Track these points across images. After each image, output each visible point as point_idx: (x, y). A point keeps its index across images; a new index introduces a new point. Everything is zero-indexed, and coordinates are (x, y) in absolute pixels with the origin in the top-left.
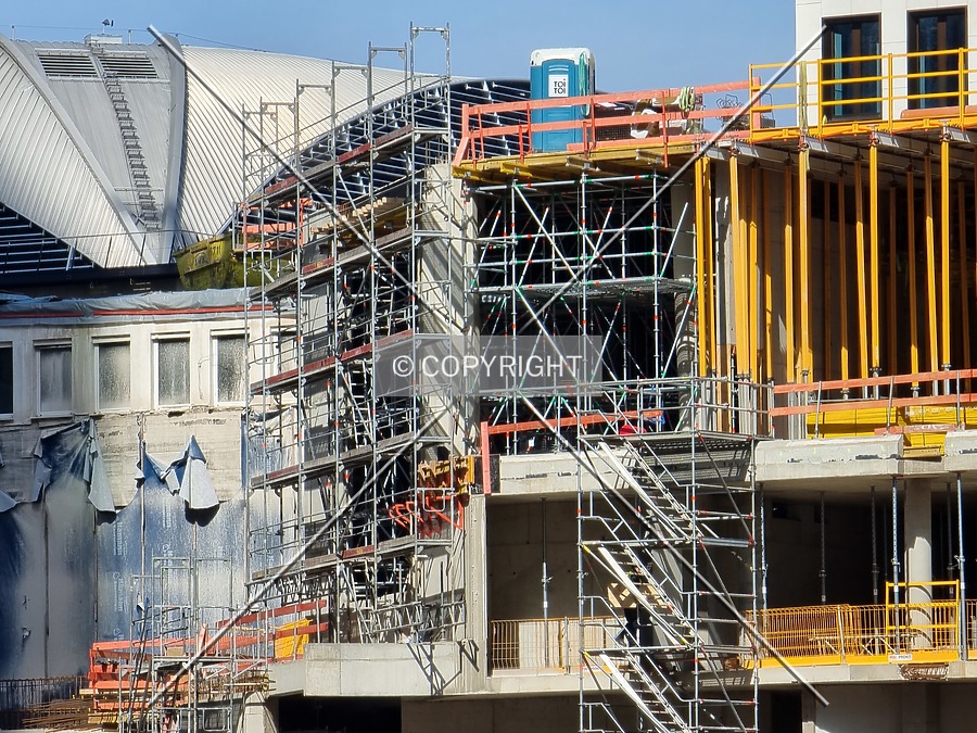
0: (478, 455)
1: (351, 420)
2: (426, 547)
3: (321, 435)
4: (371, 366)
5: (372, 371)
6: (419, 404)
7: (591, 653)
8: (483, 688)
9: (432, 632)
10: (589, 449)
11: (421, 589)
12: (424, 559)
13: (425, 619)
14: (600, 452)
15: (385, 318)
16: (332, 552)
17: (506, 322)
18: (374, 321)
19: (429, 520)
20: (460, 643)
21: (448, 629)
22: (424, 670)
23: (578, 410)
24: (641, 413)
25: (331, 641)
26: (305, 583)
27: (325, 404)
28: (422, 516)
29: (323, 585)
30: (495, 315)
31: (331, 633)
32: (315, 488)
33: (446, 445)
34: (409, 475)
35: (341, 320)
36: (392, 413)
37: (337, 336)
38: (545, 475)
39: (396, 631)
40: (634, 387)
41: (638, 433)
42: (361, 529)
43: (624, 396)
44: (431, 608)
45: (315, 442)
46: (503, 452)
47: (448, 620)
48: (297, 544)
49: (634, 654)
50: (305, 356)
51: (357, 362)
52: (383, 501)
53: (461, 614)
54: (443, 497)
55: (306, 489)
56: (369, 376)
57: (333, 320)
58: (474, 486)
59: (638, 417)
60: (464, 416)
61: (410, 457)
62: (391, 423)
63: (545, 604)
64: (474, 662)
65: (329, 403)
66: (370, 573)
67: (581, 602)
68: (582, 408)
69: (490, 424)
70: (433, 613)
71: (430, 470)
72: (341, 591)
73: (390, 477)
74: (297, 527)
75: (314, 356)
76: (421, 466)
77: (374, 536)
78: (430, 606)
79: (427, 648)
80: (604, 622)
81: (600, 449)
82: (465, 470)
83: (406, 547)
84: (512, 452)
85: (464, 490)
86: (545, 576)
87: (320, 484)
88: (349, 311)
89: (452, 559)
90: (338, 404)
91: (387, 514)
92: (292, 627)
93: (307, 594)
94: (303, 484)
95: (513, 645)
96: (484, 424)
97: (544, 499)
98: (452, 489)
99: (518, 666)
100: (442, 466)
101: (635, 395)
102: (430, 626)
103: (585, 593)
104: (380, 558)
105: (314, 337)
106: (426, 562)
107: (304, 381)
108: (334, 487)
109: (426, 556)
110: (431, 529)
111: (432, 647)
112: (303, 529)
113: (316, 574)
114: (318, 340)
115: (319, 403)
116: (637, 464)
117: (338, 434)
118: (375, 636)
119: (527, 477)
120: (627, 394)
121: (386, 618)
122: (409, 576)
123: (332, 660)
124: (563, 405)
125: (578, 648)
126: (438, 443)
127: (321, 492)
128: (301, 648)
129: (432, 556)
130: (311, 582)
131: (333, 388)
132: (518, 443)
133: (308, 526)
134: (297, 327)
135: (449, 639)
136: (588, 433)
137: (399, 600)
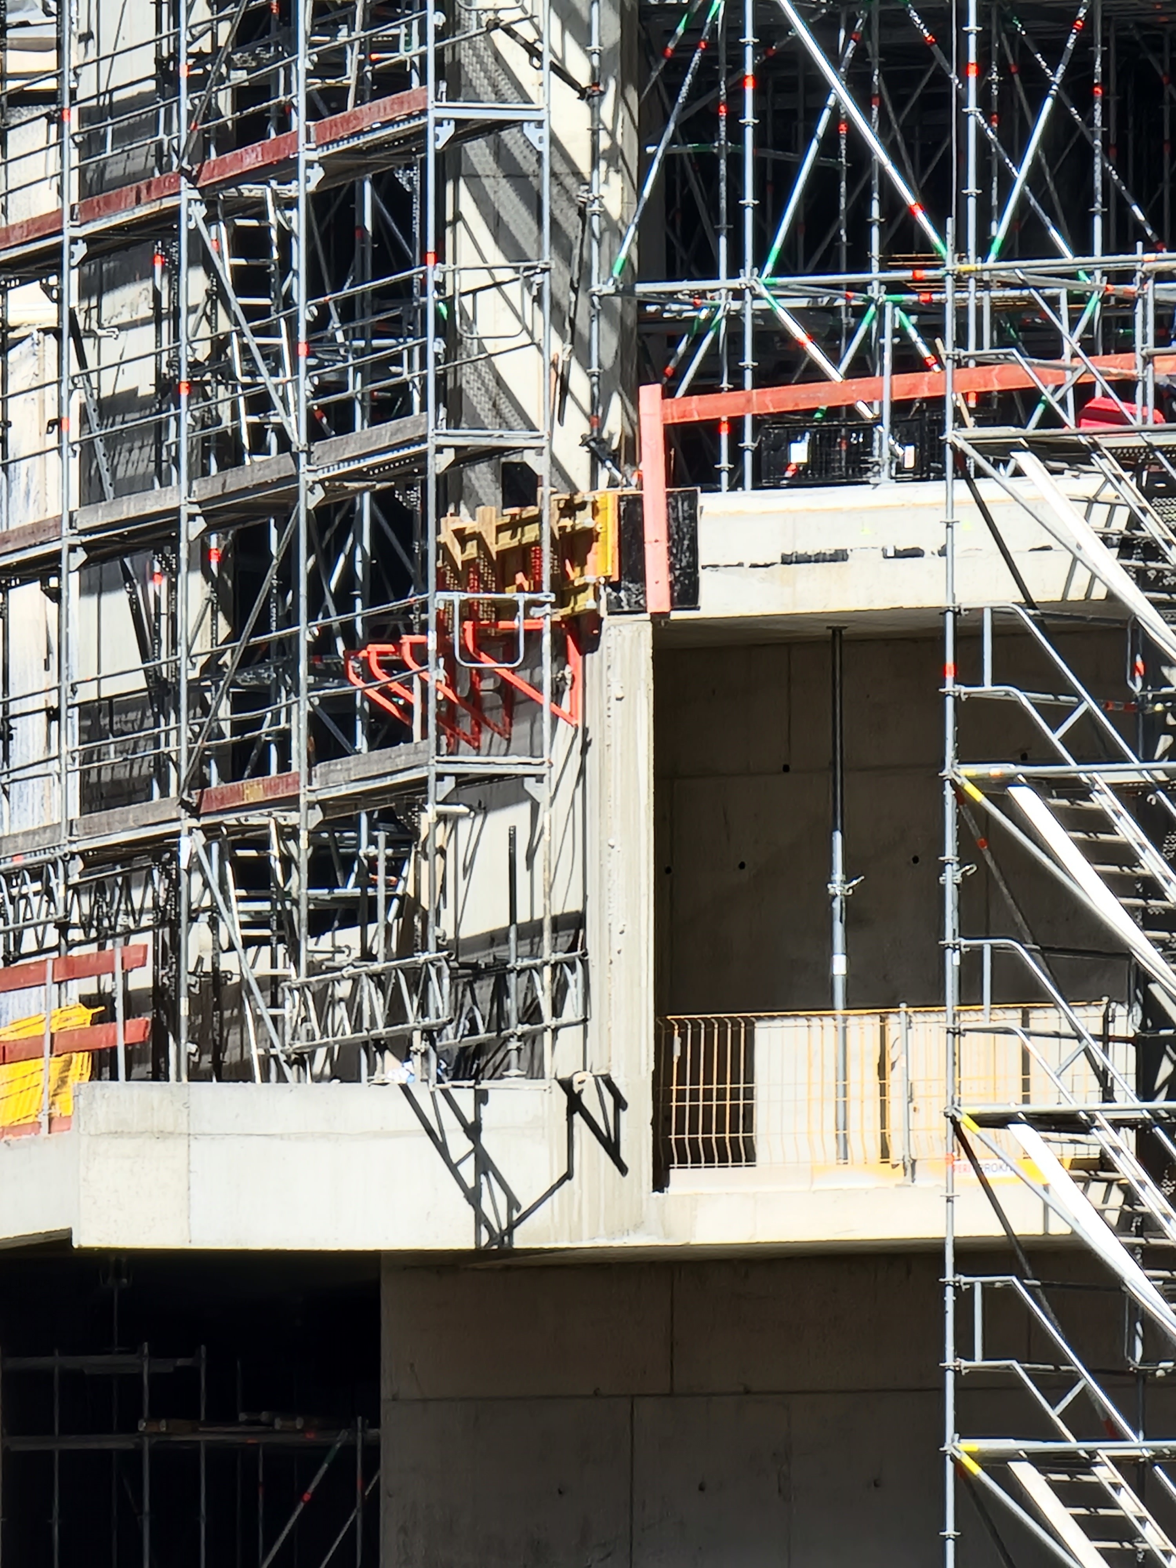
0: (631, 491)
1: (226, 375)
2: (463, 780)
3: (134, 419)
4: (290, 204)
5: (298, 220)
6: (445, 329)
7: (984, 1121)
8: (637, 1227)
9: (480, 1049)
10: (981, 473)
11: (447, 916)
12: (457, 817)
13: (458, 1007)
14: (1016, 484)
15: (341, 51)
16: (164, 793)
17: (722, 67)
18: (304, 62)
19: (474, 691)
20: (566, 1085)
21: (532, 1039)
22: (453, 1168)
23: (947, 348)
24: (1148, 360)
25: (159, 1074)
26: (76, 889)
27: (145, 322)
28: (452, 684)
29: (137, 895)
30: (686, 48)
31: (161, 1051)
32: (113, 588)
33: (530, 458)
34: (410, 552)
35: (200, 58)
36: (359, 353)
37: (186, 105)
38: (840, 556)
39: (366, 1045)
40: (1124, 276)
41: (1137, 424)
42: (257, 723)
43: (1093, 308)
44: (477, 972)
45: (111, 442)
46: (711, 484)
47: (531, 1013)
48: (54, 766)
49: (1116, 1124)
50: (82, 171)
51: (250, 190)
52: (326, 630)
53: (574, 995)
54: (519, 624)
55: (85, 590)
56: (286, 236)
57: (174, 57)
58: (616, 587)
59: (1137, 372)
60: (586, 364)
61: (414, 495)
62: (355, 386)
63: (839, 965)
64: (612, 1146)
65: (157, 318)
66: (287, 861)
67: (953, 960)
68: (961, 342)
69: (669, 393)
70: (485, 989)
71: (477, 537)
72: (192, 919)
73: (351, 559)
74: (53, 714)
75: (114, 171)
76: (450, 524)
77: (299, 745)
78: (474, 966)
79: (465, 1098)
80: (1025, 1022)
81: (1018, 473)
82: (589, 537)
83: (400, 778)
84: (736, 483)
85: (585, 602)
86: (838, 875)
87: (128, 577)
88: (224, 30)
89: (544, 817)
90: (188, 323)
91: (342, 675)
92: (37, 1031)
93: (85, 925)
94: (74, 578)
95: (735, 1095)
96: (650, 394)
97: (837, 631)
98: (547, 595)
99: (751, 1157)
100: (515, 525)
101: (1129, 302)
102: (474, 1031)
103: (964, 931)
104: (317, 816)
105: (113, 110)
106: (464, 826)
107: (81, 250)
108: (173, 587)
109: (462, 809)
110: (480, 722)
111: (481, 1097)
112: (73, 721)
113: (115, 861)
114: (126, 120)
115: (125, 318)
116: (1134, 523)
117: (187, 420)
118: (301, 1060)
119: (786, 560)
120: (1105, 300)
121: (334, 1003)
122: (408, 870)
123: (162, 1135)
124: (900, 332)
125: (941, 1104)
126: (501, 451)
127: (134, 604)
128: (65, 1098)
129: (482, 809)
130: (100, 888)
131: (173, 271)
132: (757, 455)
133: (86, 710)
134: (59, 76)
135: (535, 1071)
136: (980, 423)
137: (378, 948)
